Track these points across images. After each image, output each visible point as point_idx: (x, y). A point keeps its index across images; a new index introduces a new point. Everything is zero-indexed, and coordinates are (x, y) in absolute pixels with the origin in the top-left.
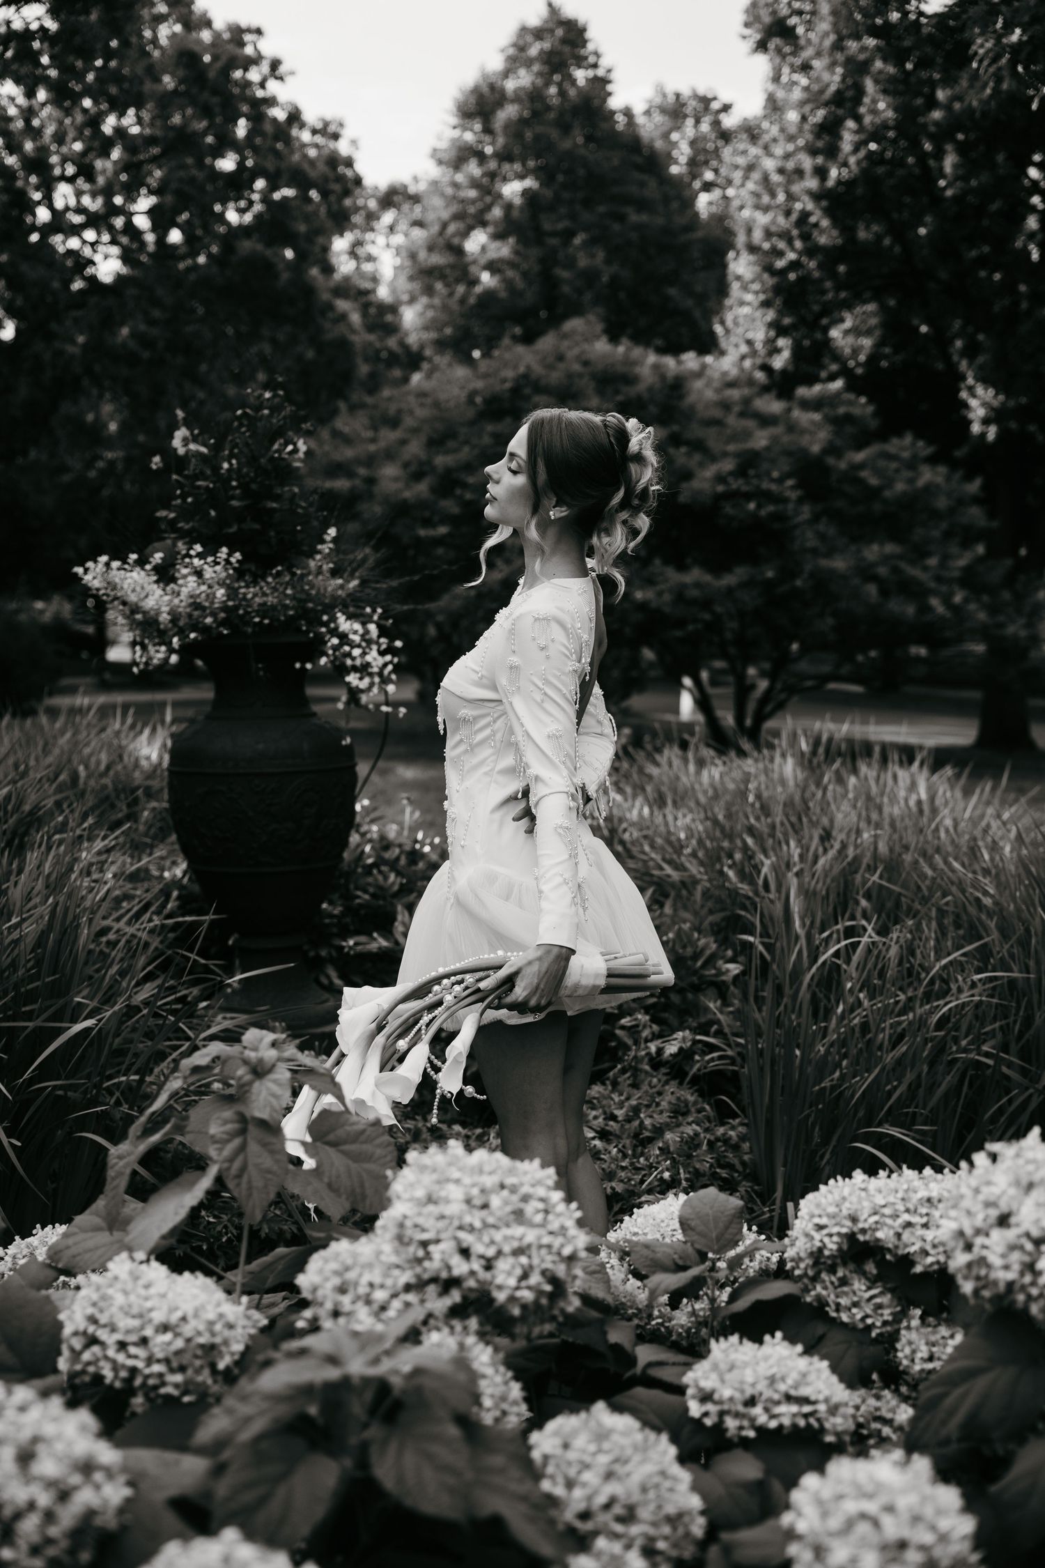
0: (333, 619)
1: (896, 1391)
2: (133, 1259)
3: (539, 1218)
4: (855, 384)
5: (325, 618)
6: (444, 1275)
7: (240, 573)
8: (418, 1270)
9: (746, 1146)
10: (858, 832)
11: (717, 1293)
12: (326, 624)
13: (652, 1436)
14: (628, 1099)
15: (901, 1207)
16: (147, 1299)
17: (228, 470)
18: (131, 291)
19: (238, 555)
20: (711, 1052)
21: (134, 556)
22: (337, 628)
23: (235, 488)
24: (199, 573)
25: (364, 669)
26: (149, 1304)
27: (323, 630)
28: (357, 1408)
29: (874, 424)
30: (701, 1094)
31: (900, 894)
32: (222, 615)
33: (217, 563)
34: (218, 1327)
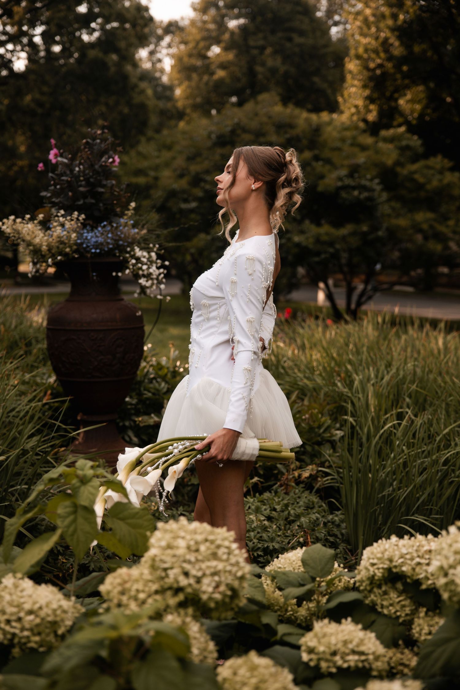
0: (133, 250)
1: (412, 650)
2: (15, 577)
3: (225, 557)
4: (411, 129)
5: (129, 249)
6: (175, 586)
7: (84, 225)
8: (162, 583)
9: (344, 525)
10: (406, 363)
11: (320, 598)
12: (129, 253)
13: (279, 669)
14: (282, 500)
15: (415, 555)
16: (22, 597)
17: (79, 172)
18: (32, 77)
19: (83, 216)
20: (326, 477)
21: (28, 216)
22: (134, 255)
23: (82, 181)
24: (63, 225)
25: (148, 276)
26: (22, 600)
27: (128, 255)
28: (127, 652)
29: (421, 150)
30: (321, 498)
31: (426, 395)
32: (75, 247)
33: (72, 220)
34: (59, 612)
